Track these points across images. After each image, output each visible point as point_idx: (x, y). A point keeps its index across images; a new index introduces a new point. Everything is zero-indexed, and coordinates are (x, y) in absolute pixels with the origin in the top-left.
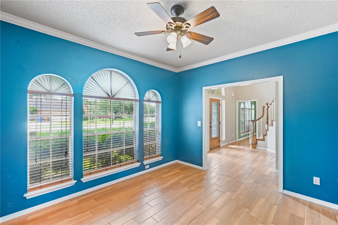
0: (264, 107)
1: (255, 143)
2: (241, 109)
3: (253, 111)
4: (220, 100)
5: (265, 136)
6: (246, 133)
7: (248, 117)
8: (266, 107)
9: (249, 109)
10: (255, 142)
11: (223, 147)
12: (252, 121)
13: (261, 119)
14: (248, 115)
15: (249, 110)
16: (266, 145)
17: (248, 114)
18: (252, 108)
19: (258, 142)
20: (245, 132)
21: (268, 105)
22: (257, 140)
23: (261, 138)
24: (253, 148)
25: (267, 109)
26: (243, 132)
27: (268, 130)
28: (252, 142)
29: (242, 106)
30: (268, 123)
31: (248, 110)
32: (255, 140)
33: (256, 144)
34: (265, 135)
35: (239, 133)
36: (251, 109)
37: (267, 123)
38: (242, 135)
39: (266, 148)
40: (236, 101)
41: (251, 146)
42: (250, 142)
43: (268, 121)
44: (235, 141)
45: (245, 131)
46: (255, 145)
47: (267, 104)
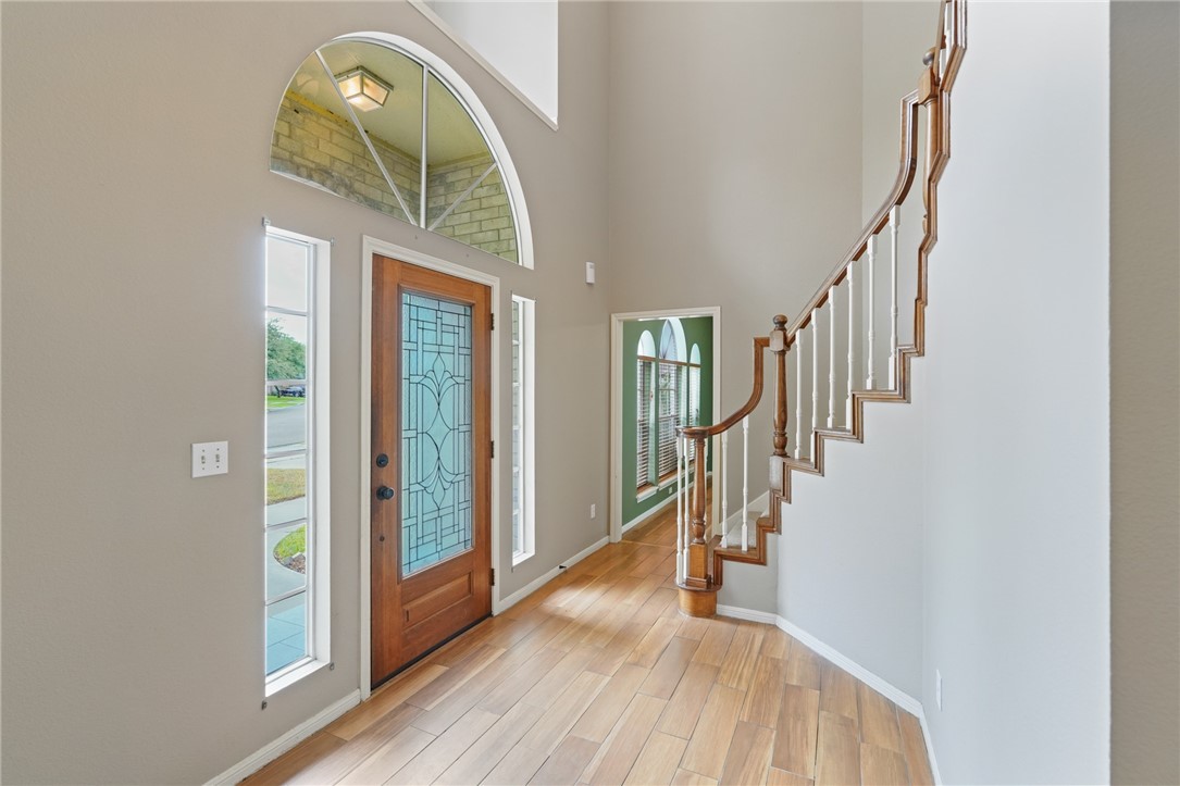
0: (761, 344)
1: (709, 583)
2: (639, 363)
3: (695, 375)
4: (487, 289)
5: (769, 536)
6: (663, 484)
7: (673, 400)
8: (777, 344)
9: (679, 365)
10: (711, 573)
11: (511, 615)
12: (692, 434)
13: (746, 420)
14: (672, 392)
15: (679, 370)
16: (774, 588)
17: (673, 386)
18: (692, 361)
19: (729, 567)
20: (659, 479)
21: (784, 330)
22: (720, 557)
23: (745, 539)
24: (696, 613)
25: (782, 353)
26: (652, 477)
27: (784, 492)
28: (691, 573)
29: (645, 347)
30: (783, 447)
31: (673, 367)
32: (711, 559)
33: (715, 582)
34: (768, 526)
35: (630, 488)
36: (689, 365)
37: (782, 449)
38: (642, 496)
39: (775, 609)
40: (613, 316)
41: (684, 599)
42: (682, 573)
43: (783, 435)
44: (604, 541)
45: (657, 472)
46: (707, 591)
47: (782, 323)
